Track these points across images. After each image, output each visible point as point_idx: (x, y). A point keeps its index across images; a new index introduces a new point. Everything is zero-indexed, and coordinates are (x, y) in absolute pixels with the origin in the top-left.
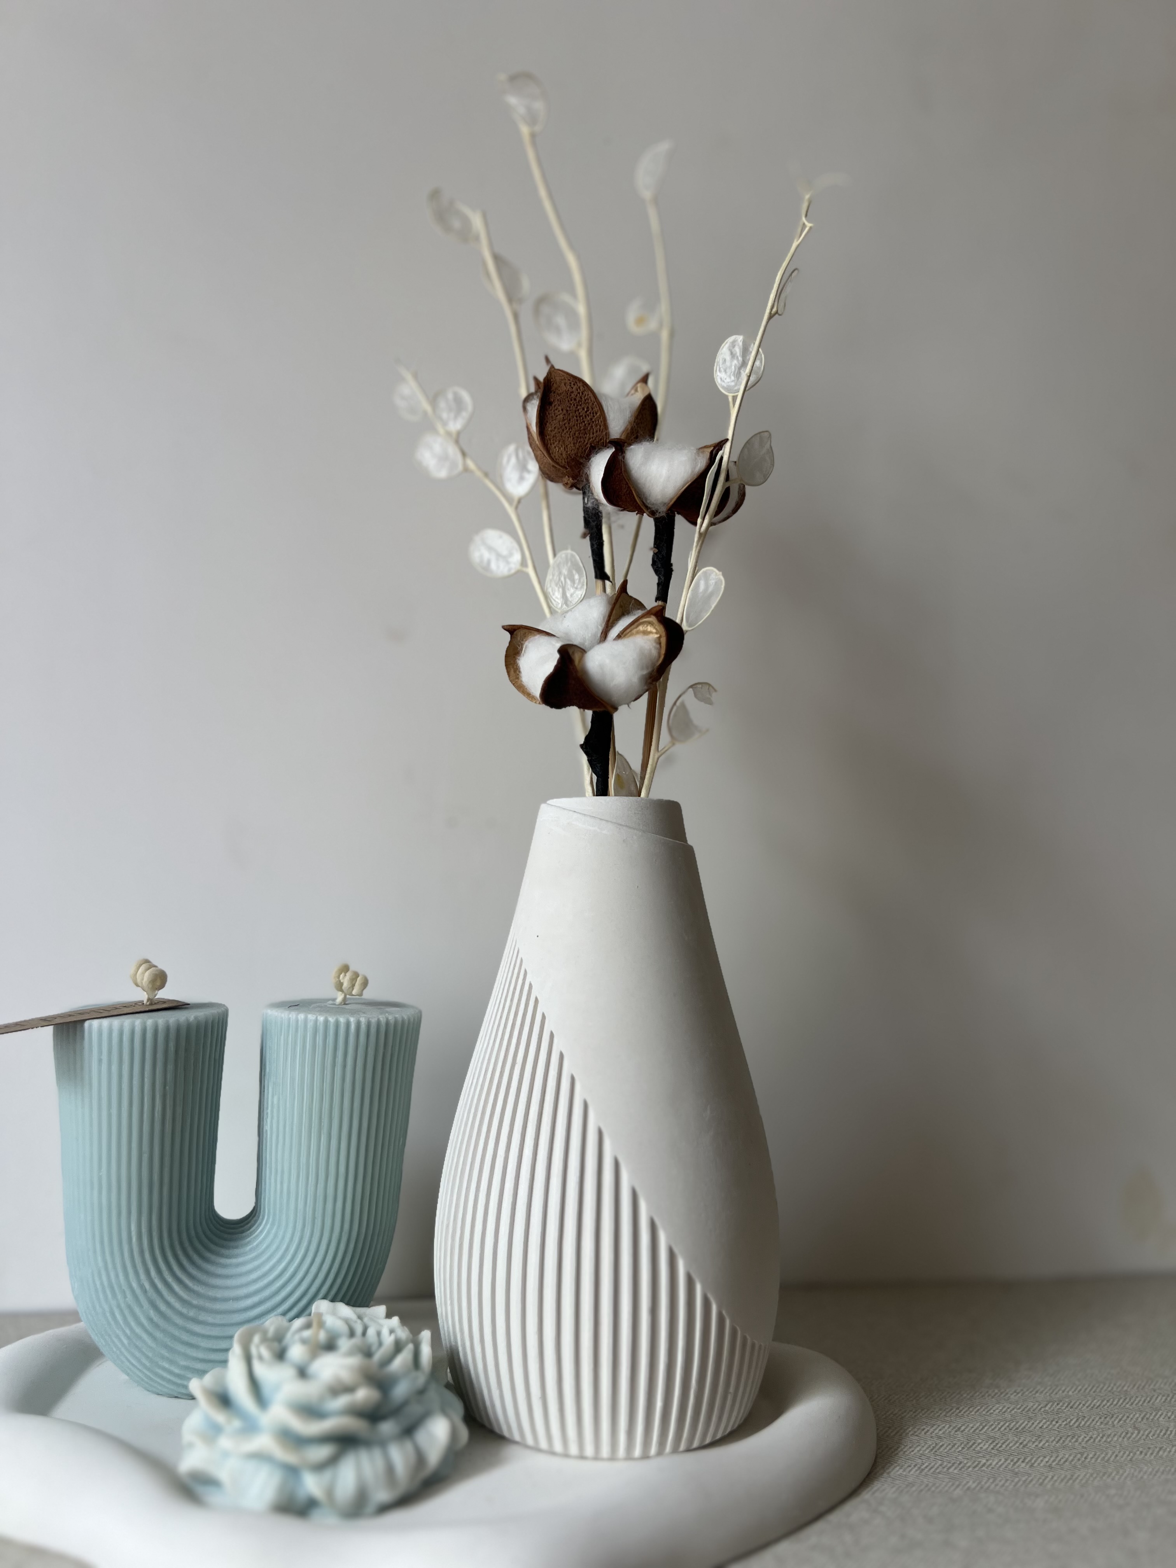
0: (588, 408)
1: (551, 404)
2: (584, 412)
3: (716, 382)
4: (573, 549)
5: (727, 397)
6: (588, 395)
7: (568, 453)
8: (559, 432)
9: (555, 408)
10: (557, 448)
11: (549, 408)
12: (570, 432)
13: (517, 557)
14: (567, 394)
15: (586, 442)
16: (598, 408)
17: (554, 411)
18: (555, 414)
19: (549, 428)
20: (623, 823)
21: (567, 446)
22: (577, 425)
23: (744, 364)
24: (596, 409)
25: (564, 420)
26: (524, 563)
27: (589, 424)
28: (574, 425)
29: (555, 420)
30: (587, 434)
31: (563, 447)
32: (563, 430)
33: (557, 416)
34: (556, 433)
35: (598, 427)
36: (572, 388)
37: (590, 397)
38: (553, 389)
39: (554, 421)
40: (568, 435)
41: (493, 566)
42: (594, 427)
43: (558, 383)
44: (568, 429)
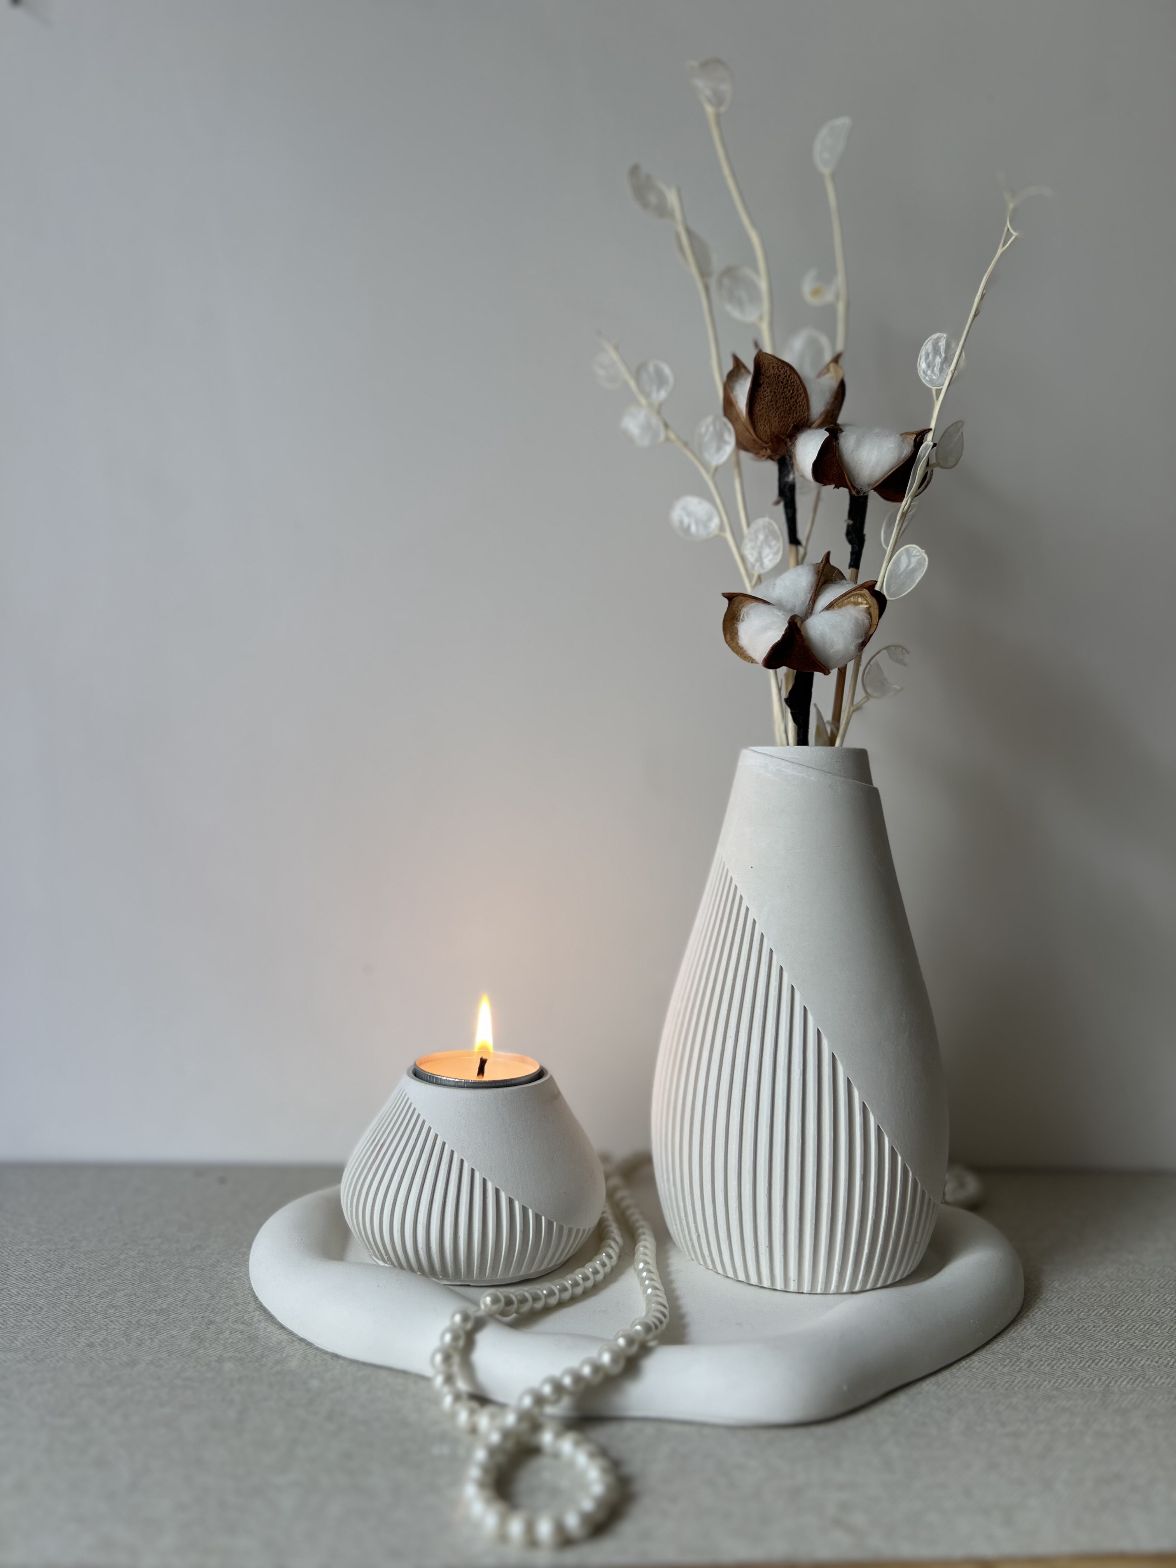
0: (793, 390)
1: (760, 385)
2: (789, 394)
3: (919, 374)
4: (770, 517)
5: (931, 389)
6: (794, 378)
7: (772, 430)
8: (766, 412)
9: (764, 390)
10: (763, 426)
11: (759, 389)
12: (777, 412)
13: (715, 523)
14: (775, 377)
15: (790, 421)
16: (803, 391)
17: (763, 393)
18: (763, 395)
19: (757, 408)
20: (827, 770)
21: (772, 424)
22: (783, 405)
23: (947, 360)
24: (800, 391)
25: (771, 401)
26: (722, 528)
27: (794, 405)
28: (780, 406)
29: (764, 400)
30: (791, 414)
31: (768, 424)
32: (770, 411)
33: (765, 397)
34: (763, 413)
35: (802, 407)
36: (780, 371)
37: (796, 380)
38: (762, 371)
39: (763, 402)
40: (773, 415)
41: (693, 528)
42: (798, 407)
43: (766, 366)
44: (774, 409)
